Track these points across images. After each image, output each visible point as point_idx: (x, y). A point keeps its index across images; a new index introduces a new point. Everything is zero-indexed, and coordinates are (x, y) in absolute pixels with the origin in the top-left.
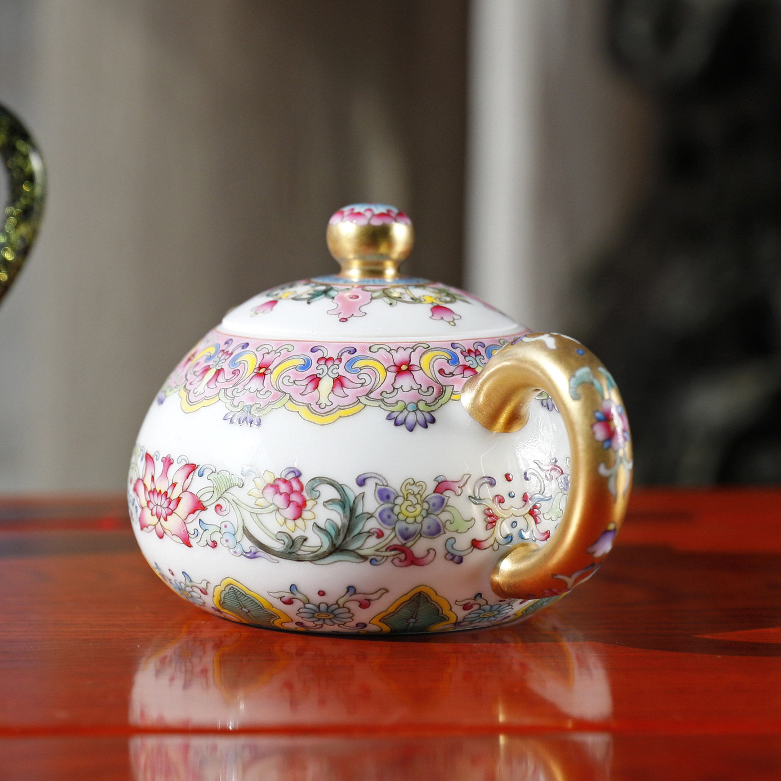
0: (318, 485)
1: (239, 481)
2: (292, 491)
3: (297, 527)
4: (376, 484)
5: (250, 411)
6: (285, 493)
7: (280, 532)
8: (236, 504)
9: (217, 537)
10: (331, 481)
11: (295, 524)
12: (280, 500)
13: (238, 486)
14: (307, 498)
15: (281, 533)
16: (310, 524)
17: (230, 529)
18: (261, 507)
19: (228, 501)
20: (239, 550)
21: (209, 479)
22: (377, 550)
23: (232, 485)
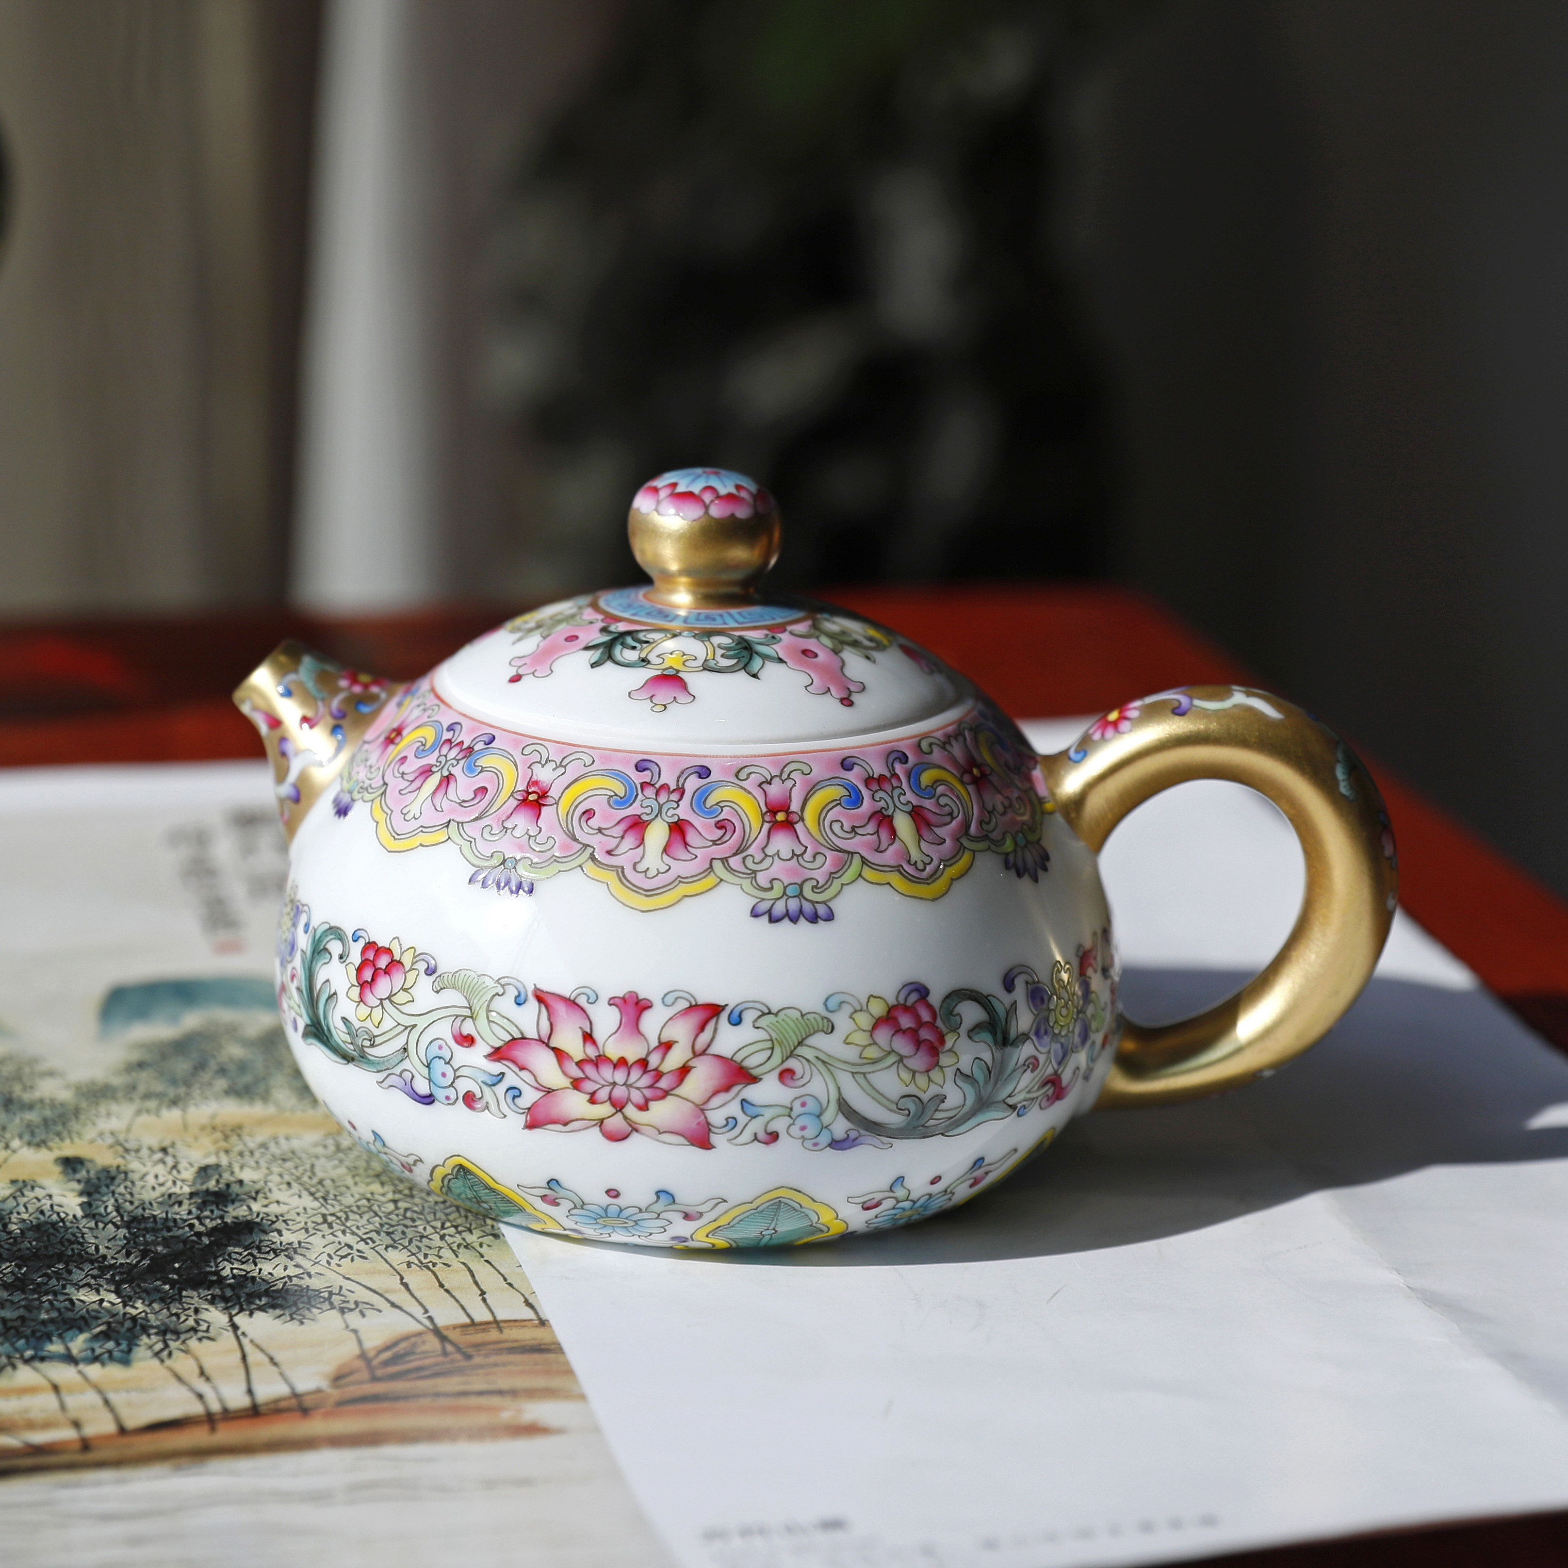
0: (957, 1005)
1: (823, 1022)
2: (920, 1024)
3: (932, 1081)
4: (1027, 983)
5: (800, 895)
6: (909, 1028)
7: (904, 1096)
8: (824, 1062)
9: (780, 1125)
10: (974, 994)
11: (929, 1078)
12: (902, 1046)
13: (823, 1031)
14: (944, 1029)
15: (907, 1098)
16: (950, 1072)
17: (812, 1106)
18: (871, 1061)
19: (808, 1060)
20: (824, 1139)
21: (757, 1028)
22: (1029, 1092)
23: (812, 1032)
